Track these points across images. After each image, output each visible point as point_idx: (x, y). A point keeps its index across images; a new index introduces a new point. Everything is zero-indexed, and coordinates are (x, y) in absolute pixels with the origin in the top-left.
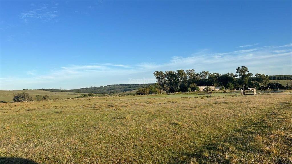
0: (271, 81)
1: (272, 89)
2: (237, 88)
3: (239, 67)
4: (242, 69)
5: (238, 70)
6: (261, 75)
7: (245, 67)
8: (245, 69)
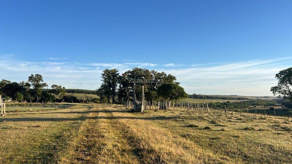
0: (67, 94)
1: (66, 102)
2: (28, 99)
3: (32, 75)
4: (36, 78)
5: (31, 78)
6: (58, 87)
7: (39, 75)
8: (39, 78)
